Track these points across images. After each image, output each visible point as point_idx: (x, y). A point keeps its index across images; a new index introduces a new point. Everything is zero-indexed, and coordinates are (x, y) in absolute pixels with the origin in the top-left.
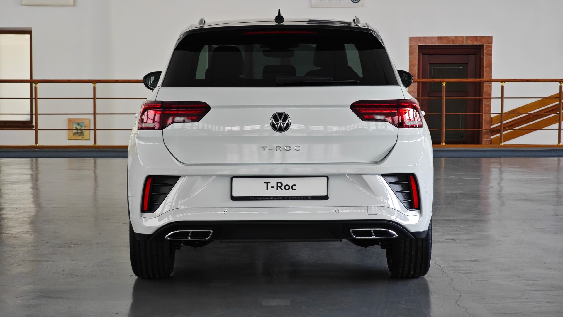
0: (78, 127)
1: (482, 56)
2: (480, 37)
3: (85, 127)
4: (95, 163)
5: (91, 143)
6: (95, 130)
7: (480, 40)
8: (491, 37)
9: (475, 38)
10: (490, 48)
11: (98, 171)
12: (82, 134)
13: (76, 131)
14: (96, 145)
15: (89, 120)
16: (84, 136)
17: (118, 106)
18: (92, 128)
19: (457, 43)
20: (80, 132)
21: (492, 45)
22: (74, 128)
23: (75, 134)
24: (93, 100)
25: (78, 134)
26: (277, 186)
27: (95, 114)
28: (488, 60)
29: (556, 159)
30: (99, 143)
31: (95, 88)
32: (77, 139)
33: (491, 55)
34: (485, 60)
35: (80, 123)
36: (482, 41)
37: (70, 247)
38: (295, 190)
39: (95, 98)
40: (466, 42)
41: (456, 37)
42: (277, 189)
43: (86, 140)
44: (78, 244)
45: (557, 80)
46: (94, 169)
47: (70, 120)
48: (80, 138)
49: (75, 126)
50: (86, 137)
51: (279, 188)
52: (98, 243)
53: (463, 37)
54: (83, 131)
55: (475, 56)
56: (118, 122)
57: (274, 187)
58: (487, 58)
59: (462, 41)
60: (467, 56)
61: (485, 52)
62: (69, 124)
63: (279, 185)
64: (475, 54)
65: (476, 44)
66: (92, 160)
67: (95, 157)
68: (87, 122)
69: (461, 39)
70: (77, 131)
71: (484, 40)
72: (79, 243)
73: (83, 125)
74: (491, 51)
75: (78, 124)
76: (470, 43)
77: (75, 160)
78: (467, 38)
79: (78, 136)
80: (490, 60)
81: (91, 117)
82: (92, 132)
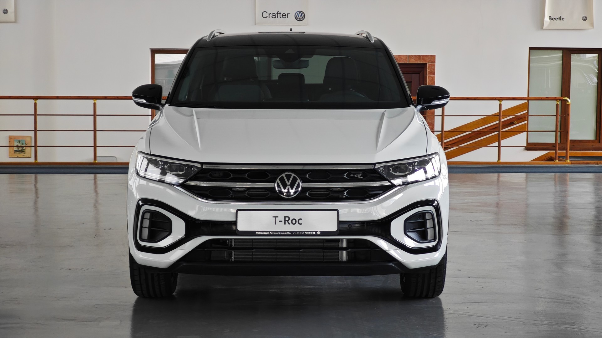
0: (19, 145)
1: (425, 75)
2: (423, 56)
3: (27, 144)
4: (36, 178)
5: (32, 160)
6: (36, 146)
7: (423, 59)
8: (435, 56)
9: (418, 57)
10: (433, 67)
11: (38, 185)
12: (23, 151)
13: (16, 148)
14: (37, 162)
15: (31, 137)
16: (24, 153)
17: (59, 123)
18: (33, 145)
19: (401, 62)
20: (21, 149)
21: (435, 64)
22: (15, 145)
23: (16, 151)
24: (33, 116)
25: (19, 152)
27: (36, 131)
28: (432, 78)
29: (496, 174)
30: (40, 160)
31: (35, 105)
32: (18, 157)
33: (434, 74)
34: (428, 78)
35: (21, 140)
36: (425, 60)
37: (5, 247)
39: (35, 115)
40: (409, 61)
41: (399, 56)
43: (27, 157)
44: (13, 245)
45: (497, 98)
46: (34, 183)
47: (11, 138)
48: (21, 155)
49: (16, 143)
50: (27, 154)
52: (32, 244)
53: (407, 55)
54: (24, 147)
55: (419, 74)
56: (59, 139)
58: (430, 76)
59: (406, 60)
60: (411, 74)
61: (428, 71)
62: (10, 141)
64: (419, 73)
65: (419, 63)
66: (33, 176)
67: (36, 173)
68: (28, 140)
69: (404, 58)
70: (18, 149)
71: (427, 59)
72: (15, 244)
73: (24, 142)
74: (434, 69)
75: (19, 142)
76: (413, 62)
77: (15, 176)
78: (410, 57)
79: (19, 153)
80: (433, 79)
81: (32, 134)
82: (33, 148)
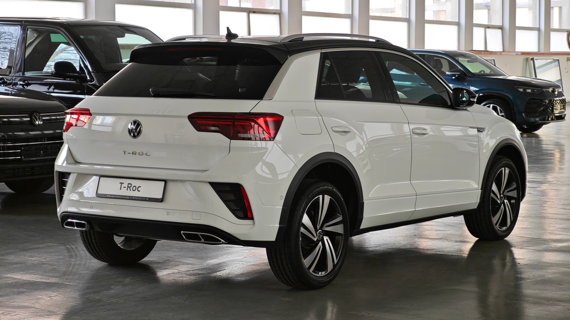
26: (128, 187)
38: (139, 191)
42: (127, 190)
51: (129, 188)
57: (125, 187)
63: (130, 185)
